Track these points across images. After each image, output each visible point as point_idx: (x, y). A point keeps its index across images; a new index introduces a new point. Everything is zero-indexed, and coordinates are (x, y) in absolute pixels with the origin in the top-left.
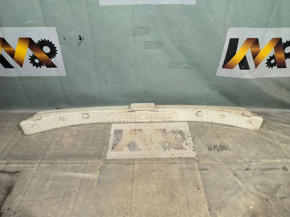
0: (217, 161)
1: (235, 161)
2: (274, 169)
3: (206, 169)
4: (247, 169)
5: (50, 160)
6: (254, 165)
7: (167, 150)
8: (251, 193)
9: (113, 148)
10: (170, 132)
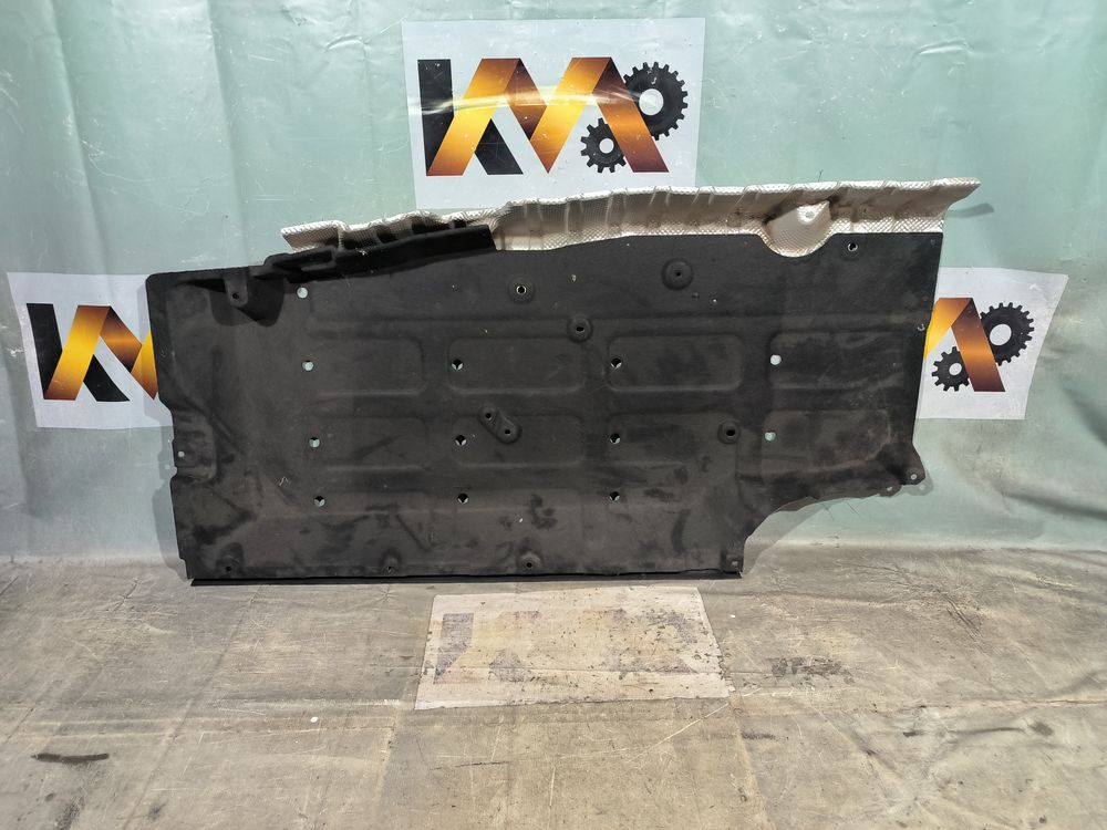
0: (806, 710)
1: (868, 708)
2: (1003, 729)
3: (767, 736)
4: (912, 734)
5: (218, 715)
6: (934, 720)
7: (630, 675)
8: (928, 810)
9: (438, 673)
10: (639, 619)
